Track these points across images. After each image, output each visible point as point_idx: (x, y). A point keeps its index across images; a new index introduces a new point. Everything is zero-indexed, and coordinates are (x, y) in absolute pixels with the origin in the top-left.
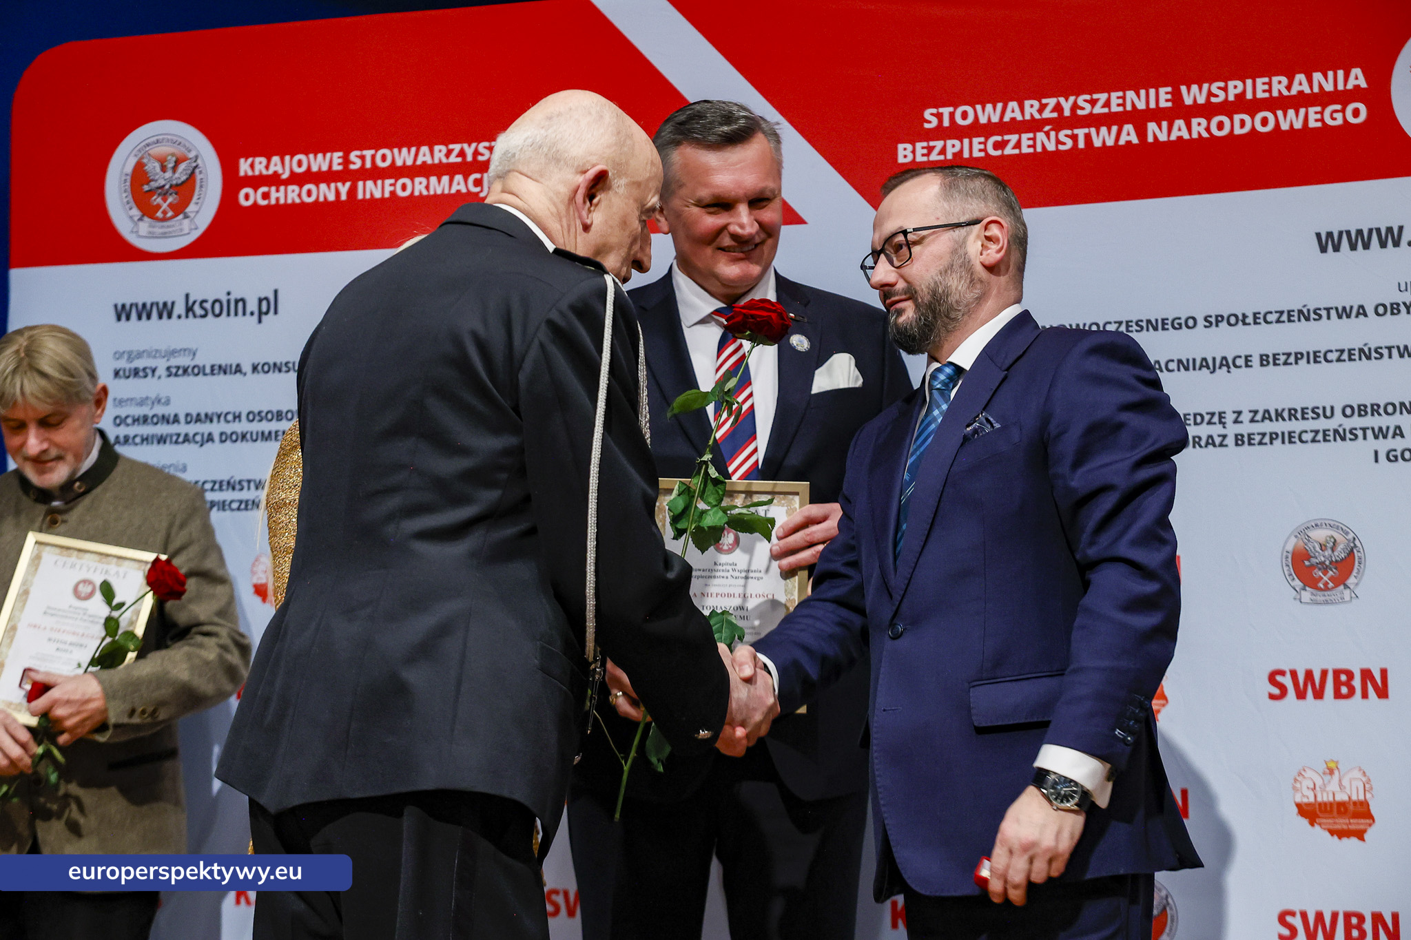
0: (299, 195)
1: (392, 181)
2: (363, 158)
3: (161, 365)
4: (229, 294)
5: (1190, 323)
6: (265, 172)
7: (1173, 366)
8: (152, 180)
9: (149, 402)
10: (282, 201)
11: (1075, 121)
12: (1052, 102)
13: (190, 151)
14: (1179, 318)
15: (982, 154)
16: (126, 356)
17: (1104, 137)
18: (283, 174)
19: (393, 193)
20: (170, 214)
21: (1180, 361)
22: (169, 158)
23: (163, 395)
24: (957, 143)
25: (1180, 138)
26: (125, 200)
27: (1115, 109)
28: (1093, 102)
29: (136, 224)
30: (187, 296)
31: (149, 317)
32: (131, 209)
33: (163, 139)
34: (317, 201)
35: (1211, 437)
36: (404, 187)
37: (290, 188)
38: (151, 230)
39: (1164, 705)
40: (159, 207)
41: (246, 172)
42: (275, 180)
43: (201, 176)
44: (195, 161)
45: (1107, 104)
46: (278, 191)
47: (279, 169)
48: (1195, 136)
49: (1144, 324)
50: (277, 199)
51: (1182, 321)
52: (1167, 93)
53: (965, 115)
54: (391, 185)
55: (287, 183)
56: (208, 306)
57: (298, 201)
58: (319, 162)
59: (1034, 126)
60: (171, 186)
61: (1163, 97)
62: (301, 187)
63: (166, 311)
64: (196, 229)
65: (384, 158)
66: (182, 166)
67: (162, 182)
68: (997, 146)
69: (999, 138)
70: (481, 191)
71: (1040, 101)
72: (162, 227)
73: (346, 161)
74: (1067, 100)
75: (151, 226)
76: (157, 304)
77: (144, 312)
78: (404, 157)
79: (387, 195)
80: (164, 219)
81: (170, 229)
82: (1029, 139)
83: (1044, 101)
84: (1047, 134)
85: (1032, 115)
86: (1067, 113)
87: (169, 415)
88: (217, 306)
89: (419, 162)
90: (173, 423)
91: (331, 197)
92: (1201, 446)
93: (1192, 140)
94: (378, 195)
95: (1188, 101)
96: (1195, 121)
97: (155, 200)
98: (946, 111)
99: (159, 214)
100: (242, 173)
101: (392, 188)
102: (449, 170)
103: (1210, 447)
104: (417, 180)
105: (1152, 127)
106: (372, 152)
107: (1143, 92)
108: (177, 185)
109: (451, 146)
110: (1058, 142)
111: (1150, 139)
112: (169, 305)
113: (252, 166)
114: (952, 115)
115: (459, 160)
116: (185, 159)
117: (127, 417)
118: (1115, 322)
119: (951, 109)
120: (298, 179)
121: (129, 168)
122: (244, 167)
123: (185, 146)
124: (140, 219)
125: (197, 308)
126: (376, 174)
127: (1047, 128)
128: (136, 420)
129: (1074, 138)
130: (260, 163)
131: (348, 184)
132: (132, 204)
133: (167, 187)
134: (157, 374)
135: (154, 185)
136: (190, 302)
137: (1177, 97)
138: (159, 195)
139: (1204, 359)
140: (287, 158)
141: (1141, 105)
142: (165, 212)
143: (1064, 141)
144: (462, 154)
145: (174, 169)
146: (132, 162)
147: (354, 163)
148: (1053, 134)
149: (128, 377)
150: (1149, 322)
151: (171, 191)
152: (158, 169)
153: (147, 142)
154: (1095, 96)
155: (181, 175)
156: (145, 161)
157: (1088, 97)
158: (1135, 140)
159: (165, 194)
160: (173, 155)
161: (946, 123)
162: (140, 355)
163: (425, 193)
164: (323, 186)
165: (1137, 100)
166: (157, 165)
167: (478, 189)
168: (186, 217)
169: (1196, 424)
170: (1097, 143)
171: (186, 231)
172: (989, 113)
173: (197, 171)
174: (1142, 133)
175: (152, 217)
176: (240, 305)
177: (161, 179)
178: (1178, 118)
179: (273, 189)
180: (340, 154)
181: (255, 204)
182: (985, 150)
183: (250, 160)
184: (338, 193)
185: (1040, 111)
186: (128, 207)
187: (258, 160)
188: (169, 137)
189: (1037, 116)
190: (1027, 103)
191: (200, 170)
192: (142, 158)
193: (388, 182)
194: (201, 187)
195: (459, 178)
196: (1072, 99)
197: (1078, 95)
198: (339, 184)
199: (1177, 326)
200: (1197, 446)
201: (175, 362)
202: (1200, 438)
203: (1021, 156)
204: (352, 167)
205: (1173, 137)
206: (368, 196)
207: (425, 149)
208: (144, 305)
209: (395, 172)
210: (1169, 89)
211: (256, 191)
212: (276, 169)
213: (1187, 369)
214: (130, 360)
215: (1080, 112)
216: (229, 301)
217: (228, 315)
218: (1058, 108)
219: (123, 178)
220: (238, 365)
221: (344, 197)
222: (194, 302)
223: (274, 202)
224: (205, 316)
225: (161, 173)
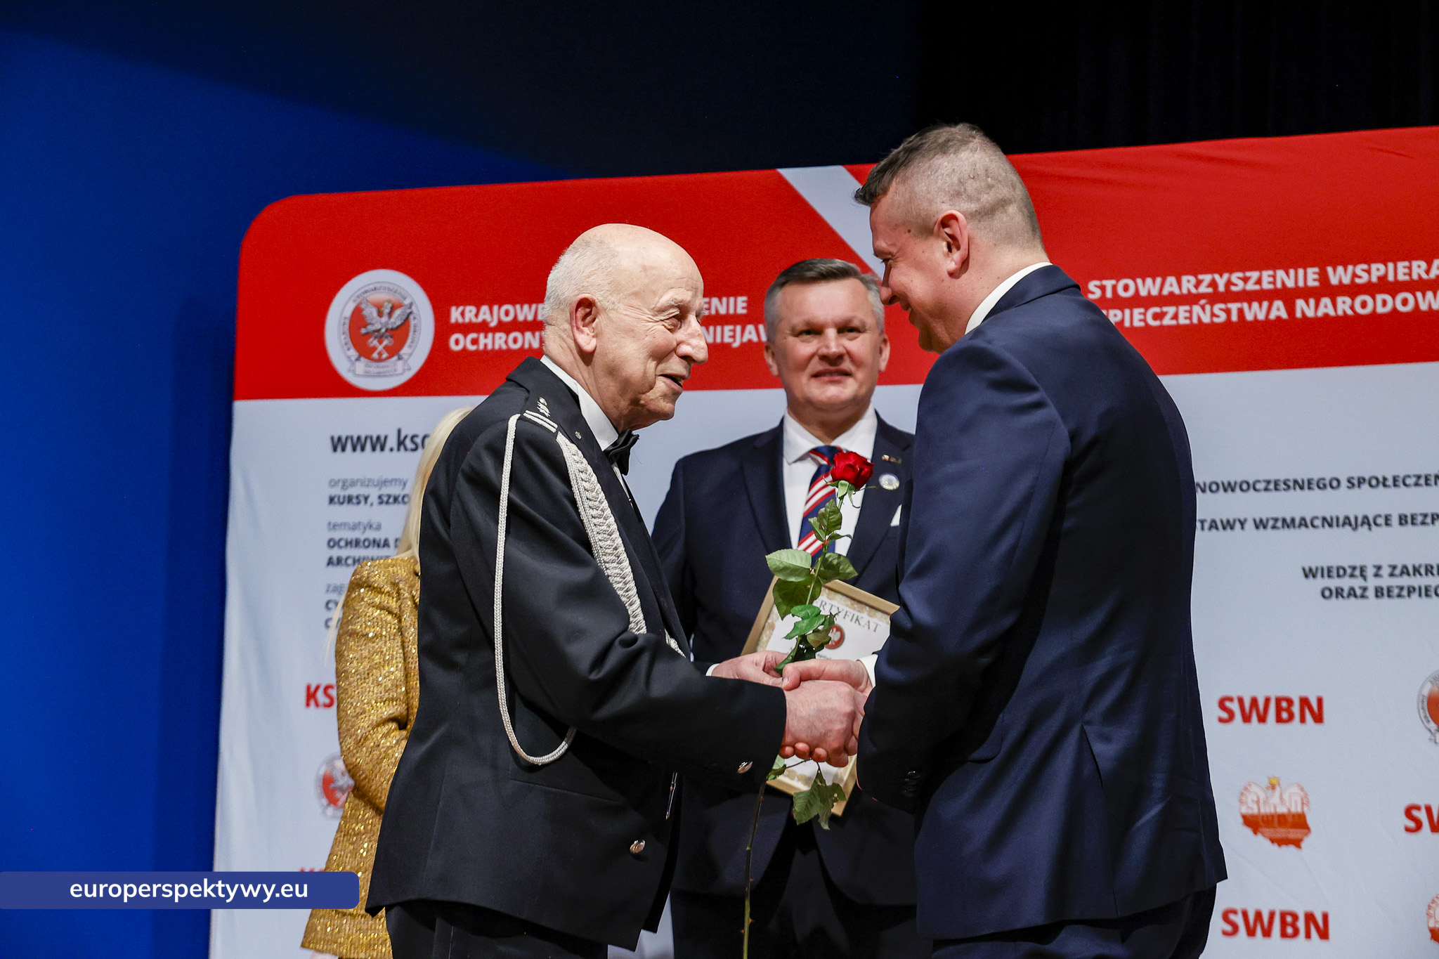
0: (506, 342)
3: (374, 493)
5: (1334, 484)
6: (474, 320)
7: (1318, 522)
8: (370, 324)
9: (362, 527)
10: (490, 347)
11: (1229, 296)
12: (1207, 278)
13: (405, 298)
14: (1324, 479)
15: (1142, 324)
16: (340, 485)
17: (1255, 312)
18: (492, 321)
20: (385, 355)
21: (1324, 519)
22: (386, 304)
23: (375, 521)
24: (1118, 312)
25: (1326, 315)
26: (343, 342)
27: (1266, 286)
28: (1246, 280)
29: (353, 364)
30: (399, 431)
31: (363, 449)
32: (349, 349)
33: (380, 287)
34: (522, 348)
35: (1352, 589)
37: (498, 335)
38: (367, 369)
39: (1306, 835)
40: (374, 349)
41: (457, 320)
42: (483, 328)
43: (415, 322)
44: (410, 307)
45: (1259, 282)
46: (486, 337)
47: (488, 318)
48: (1340, 313)
49: (1291, 484)
50: (486, 345)
51: (1327, 482)
52: (1314, 273)
53: (1126, 288)
55: (494, 330)
56: (418, 440)
57: (504, 347)
58: (525, 313)
59: (1190, 299)
60: (387, 330)
61: (1311, 277)
62: (508, 333)
63: (379, 443)
64: (410, 369)
66: (397, 312)
67: (378, 326)
68: (1157, 317)
69: (1157, 310)
71: (1196, 277)
72: (377, 367)
74: (1221, 276)
75: (367, 366)
76: (371, 437)
77: (359, 444)
80: (380, 360)
81: (385, 370)
82: (1186, 311)
83: (1201, 277)
84: (1203, 308)
85: (1189, 290)
86: (1221, 288)
87: (380, 540)
90: (384, 546)
92: (1343, 597)
93: (1337, 318)
95: (1334, 281)
96: (1340, 300)
97: (372, 343)
98: (1109, 284)
99: (375, 355)
100: (453, 320)
103: (1352, 599)
105: (1300, 303)
107: (1292, 272)
108: (392, 329)
110: (1213, 315)
111: (1299, 315)
112: (382, 439)
113: (463, 314)
114: (1114, 288)
116: (400, 306)
117: (340, 540)
118: (1265, 481)
119: (1113, 282)
120: (504, 327)
121: (348, 312)
122: (455, 315)
123: (400, 294)
124: (358, 359)
125: (408, 442)
127: (1203, 302)
128: (348, 543)
129: (1228, 312)
130: (470, 311)
132: (350, 344)
133: (383, 330)
134: (369, 501)
135: (370, 328)
136: (402, 437)
137: (1323, 277)
138: (375, 338)
139: (1347, 518)
140: (496, 308)
141: (1290, 284)
142: (380, 354)
143: (1221, 314)
145: (390, 314)
146: (351, 306)
148: (1208, 307)
149: (342, 503)
150: (1296, 482)
151: (387, 334)
152: (375, 314)
153: (365, 289)
154: (1248, 274)
155: (396, 320)
156: (363, 306)
157: (1240, 275)
158: (1284, 315)
159: (381, 337)
160: (389, 301)
161: (1109, 294)
162: (353, 483)
164: (528, 335)
165: (1287, 279)
166: (374, 312)
168: (400, 358)
169: (1339, 576)
170: (1249, 317)
171: (400, 371)
172: (1149, 287)
173: (411, 317)
174: (1290, 309)
175: (369, 357)
178: (1325, 296)
179: (482, 335)
181: (465, 349)
182: (1145, 320)
183: (461, 308)
185: (1197, 286)
186: (345, 348)
187: (468, 308)
188: (387, 285)
189: (1194, 291)
190: (1185, 279)
191: (414, 316)
192: (360, 303)
194: (415, 331)
196: (1226, 276)
197: (1231, 272)
199: (1321, 486)
200: (1340, 597)
201: (386, 491)
202: (1342, 590)
203: (1178, 327)
205: (1320, 314)
208: (359, 438)
210: (1316, 270)
211: (465, 337)
212: (484, 317)
213: (1330, 525)
214: (344, 487)
215: (1233, 288)
218: (1213, 284)
219: (343, 321)
222: (406, 437)
223: (481, 347)
224: (415, 449)
225: (378, 318)
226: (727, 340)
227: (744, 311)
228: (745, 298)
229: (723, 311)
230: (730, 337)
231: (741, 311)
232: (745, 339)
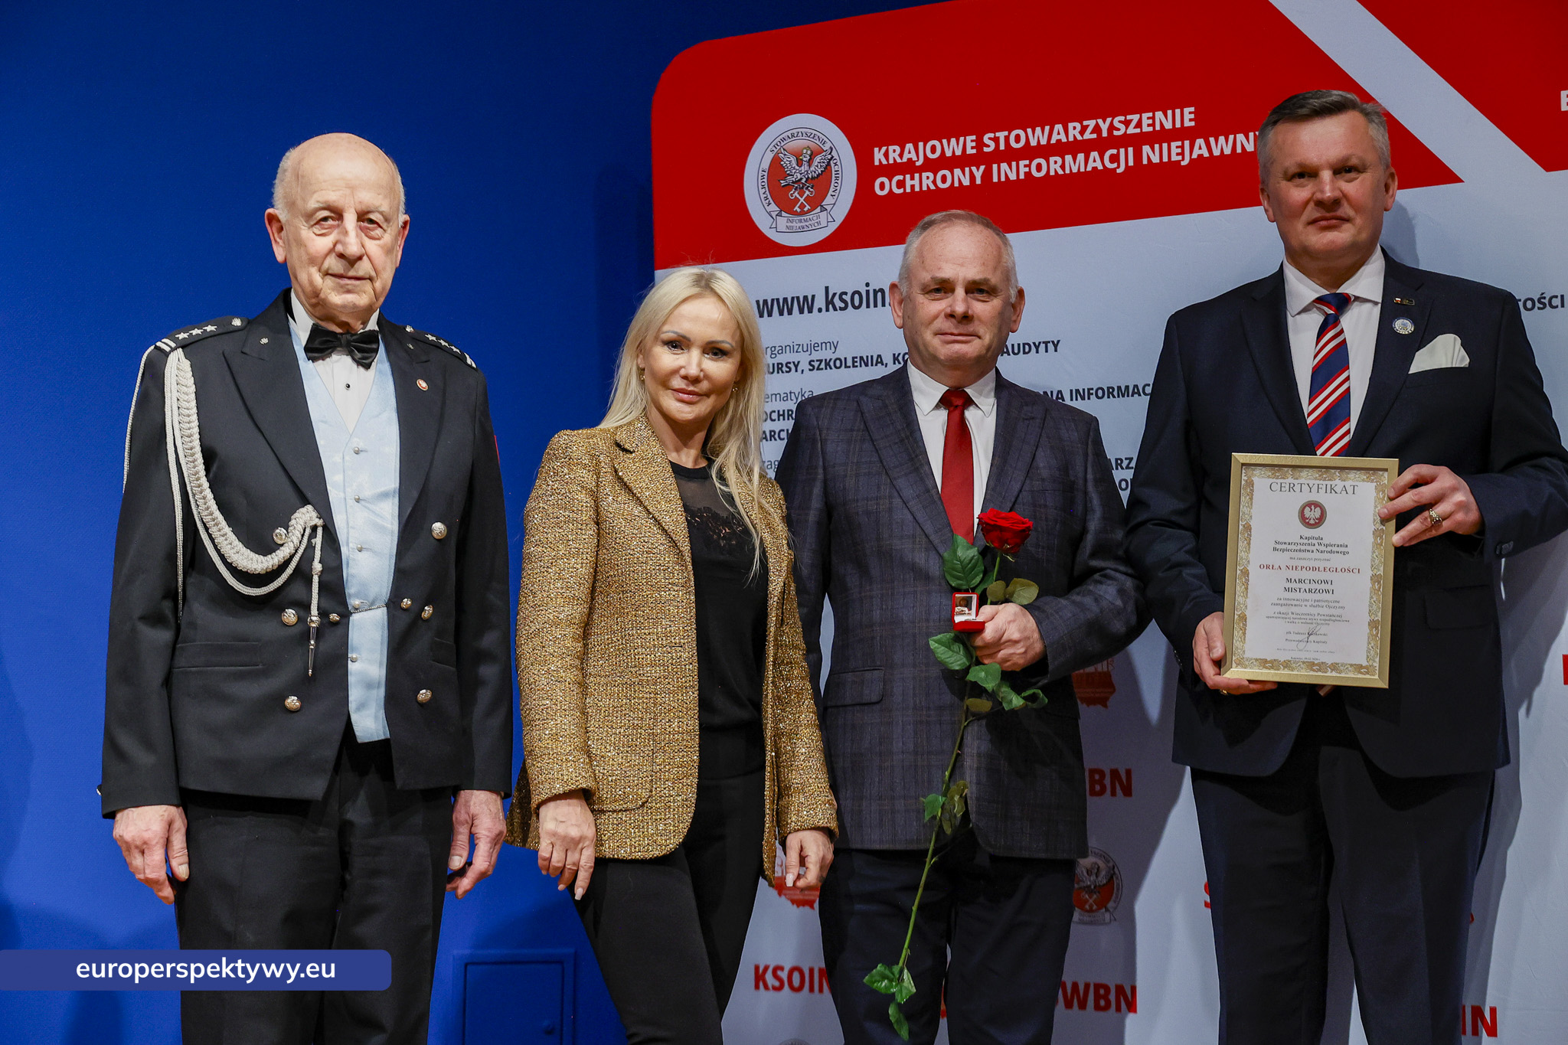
0: (934, 181)
1: (1027, 162)
2: (996, 140)
3: (804, 359)
4: (867, 285)
6: (899, 160)
8: (789, 175)
9: (793, 397)
10: (917, 189)
13: (824, 143)
18: (918, 160)
19: (1028, 174)
20: (808, 207)
22: (805, 151)
23: (806, 389)
26: (763, 196)
29: (774, 219)
30: (827, 288)
31: (790, 313)
32: (769, 205)
33: (798, 133)
34: (951, 187)
36: (1039, 168)
37: (924, 175)
38: (789, 224)
40: (796, 201)
41: (880, 161)
42: (909, 168)
43: (837, 168)
44: (831, 153)
46: (912, 178)
47: (915, 159)
50: (913, 187)
54: (1025, 166)
55: (921, 170)
56: (848, 298)
57: (932, 187)
58: (953, 147)
60: (807, 179)
62: (935, 173)
63: (806, 304)
64: (833, 221)
65: (1018, 139)
66: (818, 159)
67: (798, 176)
70: (1118, 167)
72: (800, 221)
73: (980, 144)
75: (789, 221)
76: (798, 298)
77: (785, 307)
78: (1038, 136)
79: (1022, 176)
80: (803, 213)
81: (807, 224)
88: (857, 297)
89: (1053, 141)
91: (966, 182)
94: (1013, 177)
97: (792, 196)
99: (797, 209)
101: (1027, 169)
102: (1084, 147)
104: (1052, 159)
106: (1006, 133)
108: (813, 178)
109: (1085, 123)
112: (810, 299)
113: (886, 155)
115: (1094, 136)
116: (820, 152)
120: (931, 166)
121: (766, 165)
122: (878, 156)
123: (819, 138)
124: (779, 215)
125: (836, 300)
126: (1010, 155)
128: (781, 415)
130: (894, 152)
131: (982, 168)
132: (770, 200)
133: (803, 181)
134: (800, 369)
135: (790, 179)
136: (830, 295)
138: (796, 189)
140: (921, 144)
142: (802, 206)
144: (1097, 129)
145: (810, 162)
146: (769, 156)
147: (989, 146)
151: (808, 184)
152: (794, 163)
153: (781, 137)
155: (816, 167)
156: (781, 156)
159: (803, 187)
160: (808, 148)
163: (1060, 172)
164: (957, 172)
166: (793, 160)
167: (1115, 165)
168: (824, 209)
171: (824, 224)
173: (832, 163)
175: (790, 211)
176: (879, 294)
177: (798, 172)
179: (908, 177)
180: (974, 137)
181: (891, 194)
183: (884, 149)
184: (972, 177)
186: (766, 203)
187: (891, 148)
188: (804, 130)
191: (835, 161)
192: (778, 153)
193: (1022, 163)
194: (837, 179)
195: (1094, 154)
198: (974, 169)
201: (816, 356)
204: (986, 149)
206: (1003, 179)
207: (1059, 127)
208: (785, 299)
209: (1029, 152)
211: (891, 179)
212: (910, 156)
214: (773, 355)
216: (868, 292)
217: (868, 306)
219: (761, 174)
220: (879, 356)
221: (978, 181)
222: (835, 294)
223: (908, 190)
224: (845, 308)
225: (797, 168)
226: (1174, 158)
227: (1193, 124)
228: (1192, 109)
229: (1168, 125)
230: (1178, 154)
231: (1187, 124)
232: (1195, 156)
